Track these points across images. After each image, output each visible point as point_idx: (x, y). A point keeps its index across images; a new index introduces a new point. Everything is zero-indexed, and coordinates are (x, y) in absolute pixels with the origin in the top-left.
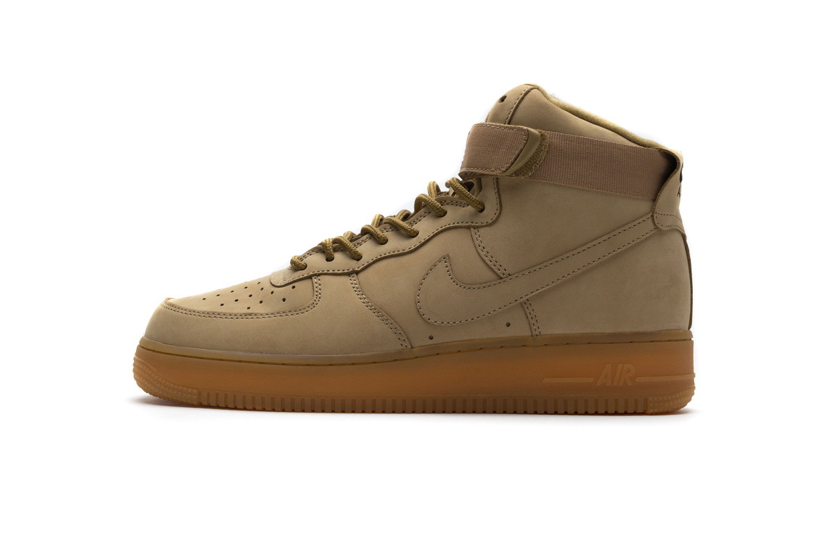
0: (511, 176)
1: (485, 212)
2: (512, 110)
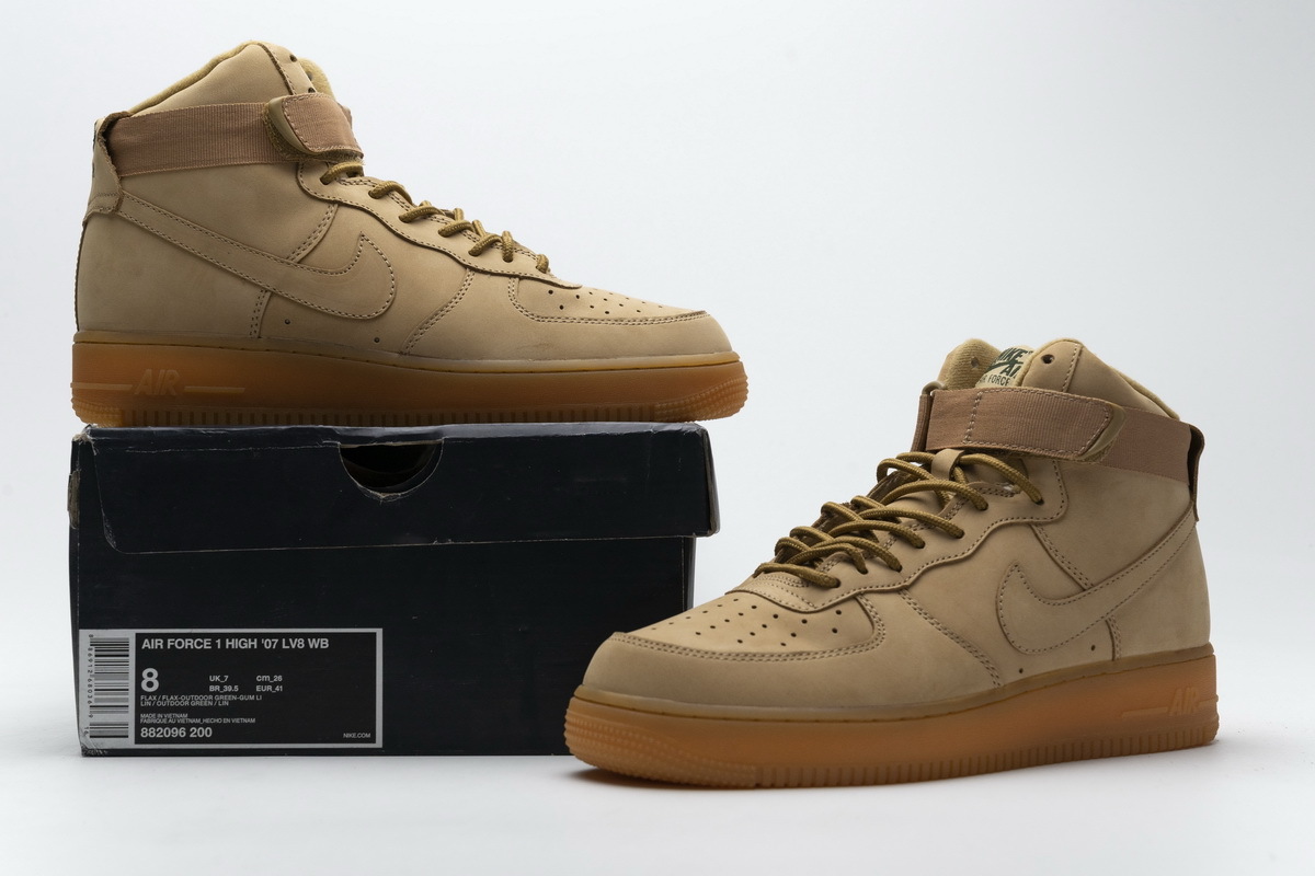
0: (1087, 461)
1: (1047, 505)
2: (1069, 375)
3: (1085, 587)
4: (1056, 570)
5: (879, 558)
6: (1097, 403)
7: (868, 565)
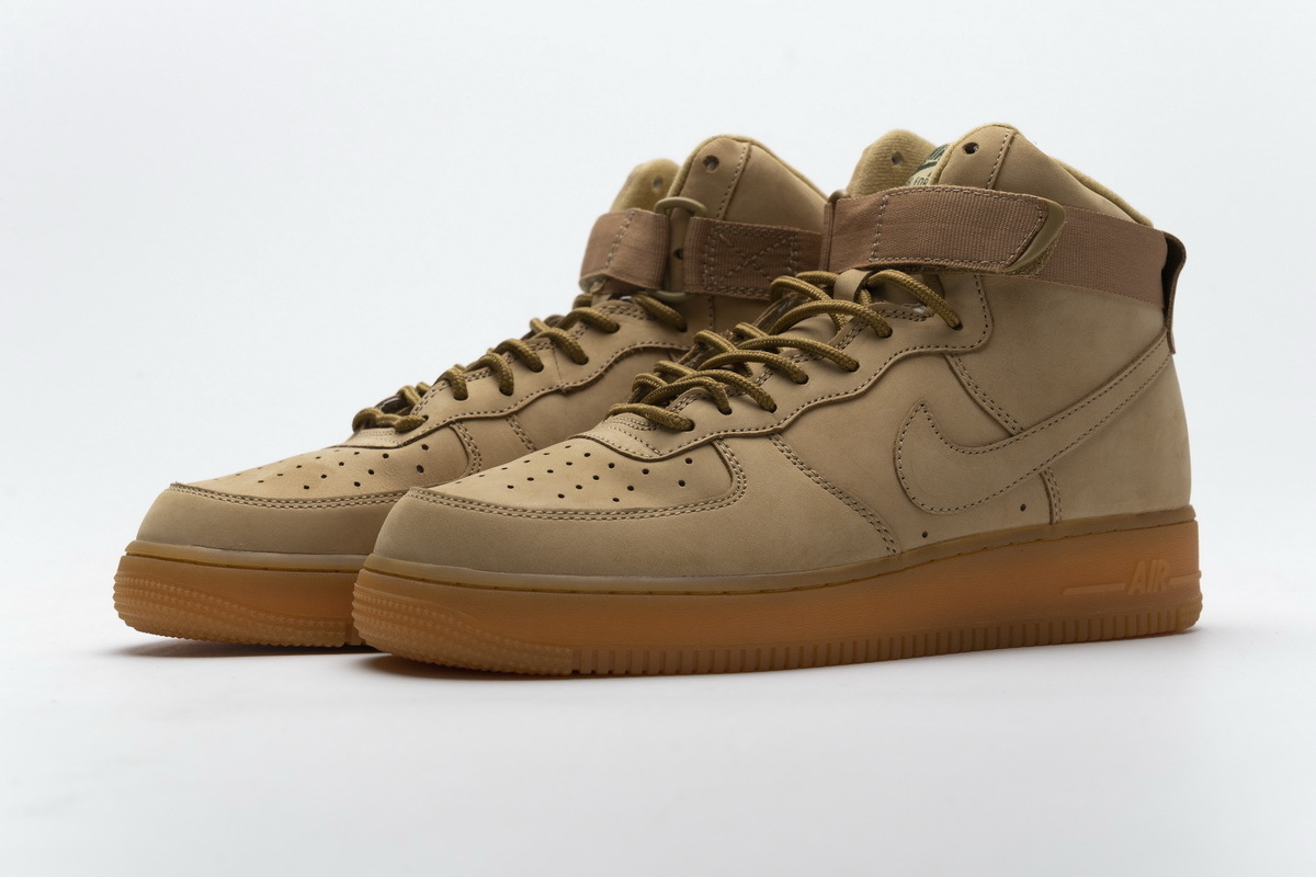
0: (1017, 272)
1: (965, 330)
2: (997, 167)
3: (1012, 431)
4: (975, 411)
5: (748, 396)
6: (1028, 200)
7: (732, 404)
